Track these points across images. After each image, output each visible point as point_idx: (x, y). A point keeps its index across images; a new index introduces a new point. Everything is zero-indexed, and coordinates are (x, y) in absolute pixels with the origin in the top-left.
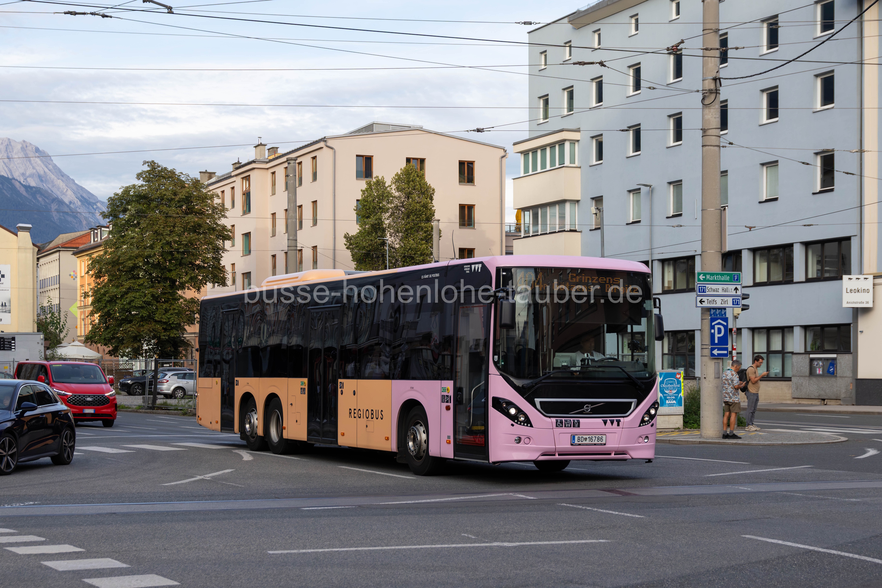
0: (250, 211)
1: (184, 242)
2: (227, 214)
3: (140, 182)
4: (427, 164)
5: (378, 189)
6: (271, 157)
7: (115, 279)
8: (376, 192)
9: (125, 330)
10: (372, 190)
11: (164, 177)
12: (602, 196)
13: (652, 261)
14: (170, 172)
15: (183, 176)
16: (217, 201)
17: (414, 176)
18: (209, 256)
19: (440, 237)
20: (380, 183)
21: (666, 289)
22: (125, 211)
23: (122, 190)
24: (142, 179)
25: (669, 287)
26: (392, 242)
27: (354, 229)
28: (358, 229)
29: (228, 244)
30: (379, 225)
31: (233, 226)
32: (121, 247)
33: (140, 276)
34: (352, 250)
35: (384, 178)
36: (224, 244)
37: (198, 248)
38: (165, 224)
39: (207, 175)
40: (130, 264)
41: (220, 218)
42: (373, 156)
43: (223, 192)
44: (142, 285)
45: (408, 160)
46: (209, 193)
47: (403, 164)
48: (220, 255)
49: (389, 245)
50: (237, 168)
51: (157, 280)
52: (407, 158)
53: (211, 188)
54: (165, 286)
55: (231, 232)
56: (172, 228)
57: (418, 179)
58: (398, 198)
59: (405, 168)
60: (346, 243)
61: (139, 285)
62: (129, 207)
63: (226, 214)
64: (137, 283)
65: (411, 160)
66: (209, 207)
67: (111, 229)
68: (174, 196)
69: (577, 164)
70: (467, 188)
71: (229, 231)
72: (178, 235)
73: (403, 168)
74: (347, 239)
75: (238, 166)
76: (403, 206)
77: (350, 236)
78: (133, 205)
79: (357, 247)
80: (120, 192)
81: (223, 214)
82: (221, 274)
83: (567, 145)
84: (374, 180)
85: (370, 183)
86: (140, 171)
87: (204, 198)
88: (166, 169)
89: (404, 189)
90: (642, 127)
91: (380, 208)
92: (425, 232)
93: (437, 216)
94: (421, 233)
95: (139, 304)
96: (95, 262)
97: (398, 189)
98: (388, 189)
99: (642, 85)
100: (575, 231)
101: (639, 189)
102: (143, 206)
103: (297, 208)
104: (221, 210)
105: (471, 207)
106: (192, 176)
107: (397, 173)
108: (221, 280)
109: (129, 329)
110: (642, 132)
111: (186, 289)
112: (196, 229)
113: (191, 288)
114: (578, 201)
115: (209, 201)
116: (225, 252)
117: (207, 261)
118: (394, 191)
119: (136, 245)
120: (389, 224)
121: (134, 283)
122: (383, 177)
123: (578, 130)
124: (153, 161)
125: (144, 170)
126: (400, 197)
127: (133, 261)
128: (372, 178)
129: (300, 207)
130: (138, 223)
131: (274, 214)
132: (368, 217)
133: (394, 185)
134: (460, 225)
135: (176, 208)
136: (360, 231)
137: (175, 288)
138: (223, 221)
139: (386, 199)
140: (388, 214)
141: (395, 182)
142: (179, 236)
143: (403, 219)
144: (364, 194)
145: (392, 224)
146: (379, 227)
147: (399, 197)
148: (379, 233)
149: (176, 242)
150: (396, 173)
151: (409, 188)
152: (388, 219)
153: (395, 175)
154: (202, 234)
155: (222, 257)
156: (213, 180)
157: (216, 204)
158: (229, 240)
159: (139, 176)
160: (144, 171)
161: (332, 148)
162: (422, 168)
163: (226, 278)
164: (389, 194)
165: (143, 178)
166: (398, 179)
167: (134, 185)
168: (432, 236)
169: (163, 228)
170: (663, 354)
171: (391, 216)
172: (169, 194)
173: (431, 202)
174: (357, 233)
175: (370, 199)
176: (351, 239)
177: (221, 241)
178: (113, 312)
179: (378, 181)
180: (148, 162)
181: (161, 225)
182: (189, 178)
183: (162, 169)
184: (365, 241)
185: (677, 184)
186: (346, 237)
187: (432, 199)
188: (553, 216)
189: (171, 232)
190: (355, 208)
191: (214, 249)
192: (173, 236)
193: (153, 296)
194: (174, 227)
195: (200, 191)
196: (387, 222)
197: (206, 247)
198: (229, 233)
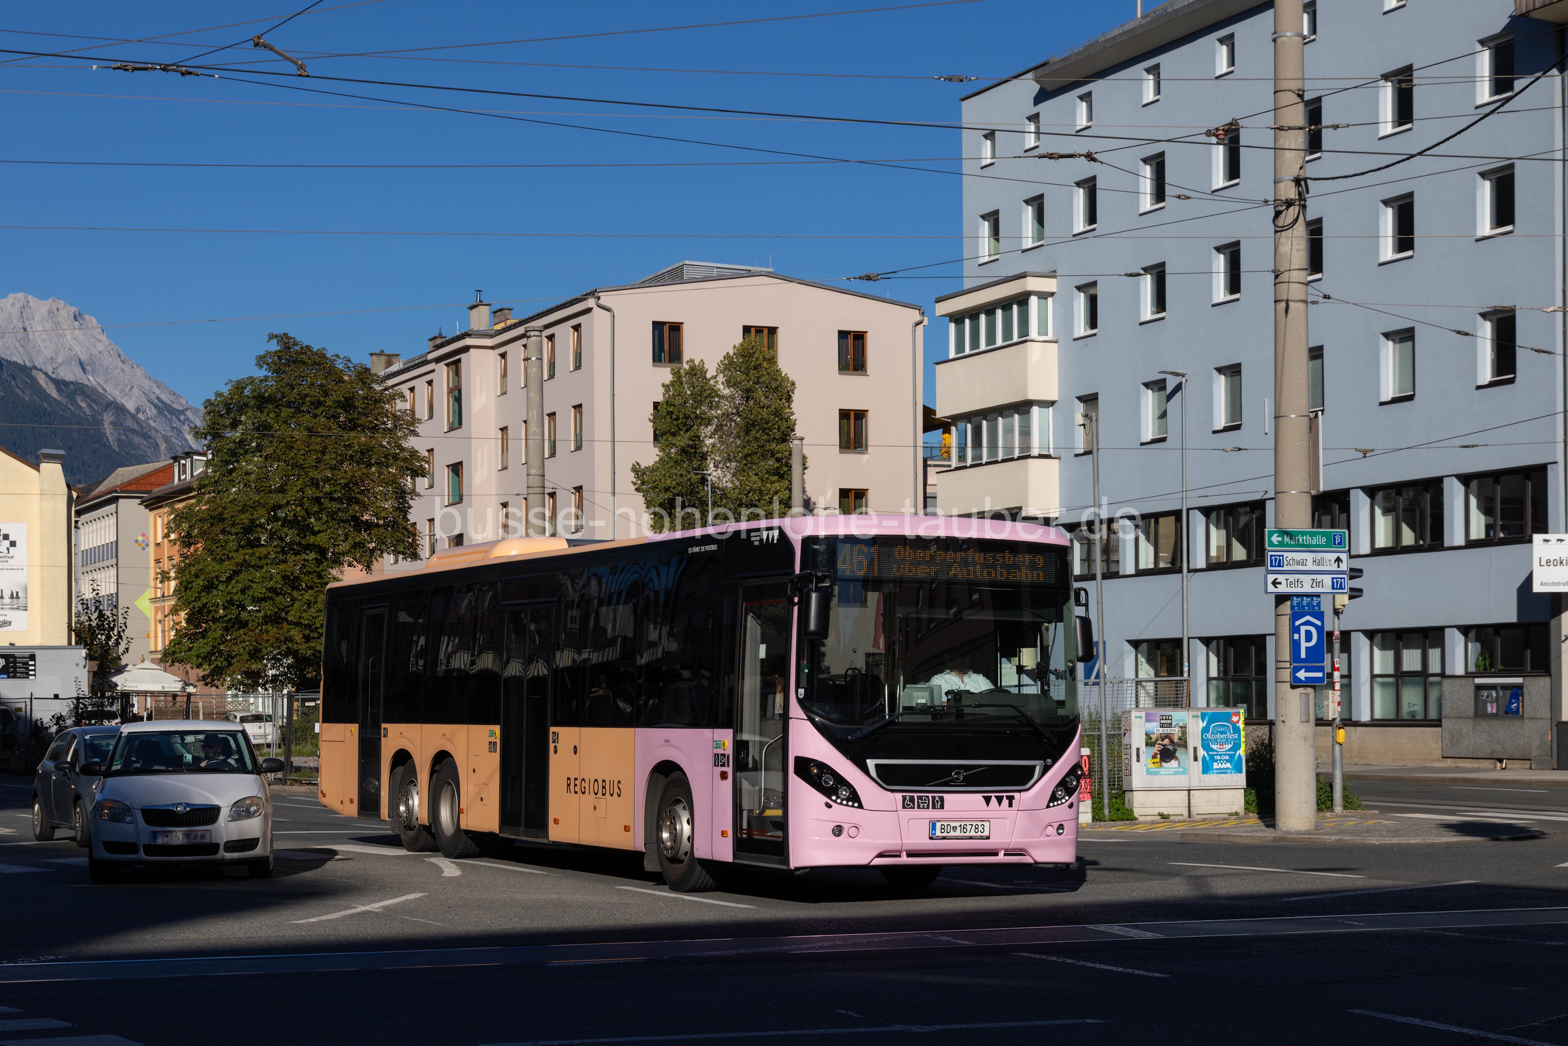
0: (460, 423)
1: (343, 481)
2: (420, 429)
3: (262, 373)
4: (781, 336)
5: (693, 383)
6: (499, 327)
7: (217, 547)
8: (689, 388)
9: (234, 639)
10: (682, 384)
11: (304, 363)
12: (1097, 394)
13: (1188, 510)
14: (316, 354)
15: (339, 361)
16: (400, 405)
17: (757, 359)
18: (386, 506)
19: (806, 468)
20: (697, 372)
21: (1214, 561)
22: (235, 425)
23: (229, 387)
24: (265, 366)
25: (1218, 557)
26: (719, 478)
27: (650, 456)
28: (657, 455)
29: (422, 483)
30: (695, 448)
31: (431, 451)
32: (227, 490)
33: (263, 542)
34: (646, 493)
35: (704, 364)
36: (414, 484)
37: (368, 490)
38: (308, 447)
39: (383, 359)
40: (245, 518)
41: (406, 435)
42: (682, 323)
43: (412, 390)
44: (266, 557)
45: (747, 329)
46: (387, 392)
47: (738, 338)
48: (408, 503)
49: (713, 484)
50: (438, 347)
51: (294, 549)
52: (744, 327)
53: (390, 382)
54: (307, 560)
55: (427, 462)
56: (320, 455)
57: (765, 364)
58: (729, 399)
59: (742, 345)
60: (635, 480)
61: (260, 558)
62: (243, 418)
63: (417, 429)
64: (257, 554)
65: (753, 330)
66: (387, 417)
67: (210, 457)
68: (324, 397)
69: (1050, 336)
70: (853, 381)
71: (423, 460)
72: (331, 468)
73: (737, 345)
74: (638, 474)
75: (439, 341)
76: (738, 414)
77: (643, 467)
78: (249, 414)
79: (654, 488)
80: (225, 390)
81: (412, 428)
82: (409, 537)
83: (1033, 300)
84: (686, 366)
85: (679, 371)
86: (262, 353)
87: (378, 400)
88: (308, 347)
89: (740, 383)
90: (1168, 270)
91: (697, 417)
92: (778, 460)
93: (799, 431)
94: (770, 463)
95: (261, 593)
96: (180, 517)
97: (729, 383)
98: (712, 382)
99: (1167, 193)
100: (1048, 457)
101: (1164, 380)
102: (268, 415)
103: (546, 419)
104: (409, 423)
105: (860, 415)
106: (355, 361)
107: (728, 353)
108: (409, 549)
109: (242, 638)
110: (1168, 277)
111: (346, 565)
112: (364, 456)
113: (355, 563)
114: (1052, 403)
115: (387, 406)
116: (416, 498)
117: (383, 514)
118: (721, 387)
119: (255, 487)
120: (714, 445)
121: (252, 555)
122: (702, 360)
123: (1052, 274)
124: (285, 334)
125: (270, 350)
126: (732, 397)
127: (248, 515)
128: (682, 364)
129: (552, 415)
130: (259, 448)
131: (504, 429)
132: (674, 434)
133: (721, 375)
134: (840, 447)
135: (328, 418)
136: (661, 459)
137: (325, 563)
138: (410, 442)
139: (707, 401)
140: (710, 429)
141: (725, 370)
142: (333, 468)
143: (738, 437)
144: (667, 391)
145: (718, 445)
146: (695, 452)
147: (730, 396)
148: (694, 462)
149: (327, 480)
150: (725, 354)
151: (748, 381)
152: (710, 437)
153: (724, 357)
154: (373, 465)
155: (410, 507)
156: (395, 368)
157: (399, 411)
158: (423, 476)
159: (261, 361)
160: (268, 353)
161: (608, 310)
162: (772, 345)
163: (418, 545)
164: (714, 392)
165: (268, 364)
166: (728, 365)
167: (251, 378)
168: (791, 467)
169: (303, 455)
170: (1209, 679)
171: (716, 431)
172: (316, 393)
173: (789, 406)
174: (656, 462)
175: (678, 401)
176: (644, 473)
177: (409, 478)
178: (213, 608)
179: (693, 368)
180: (276, 336)
181: (299, 450)
182: (350, 365)
183: (302, 348)
184: (669, 477)
185: (1233, 371)
186: (636, 469)
187: (789, 399)
188: (1009, 430)
189: (319, 461)
190: (652, 418)
191: (397, 493)
192: (322, 470)
193: (285, 577)
194: (323, 453)
195: (371, 388)
196: (709, 442)
197: (381, 488)
198: (423, 463)
